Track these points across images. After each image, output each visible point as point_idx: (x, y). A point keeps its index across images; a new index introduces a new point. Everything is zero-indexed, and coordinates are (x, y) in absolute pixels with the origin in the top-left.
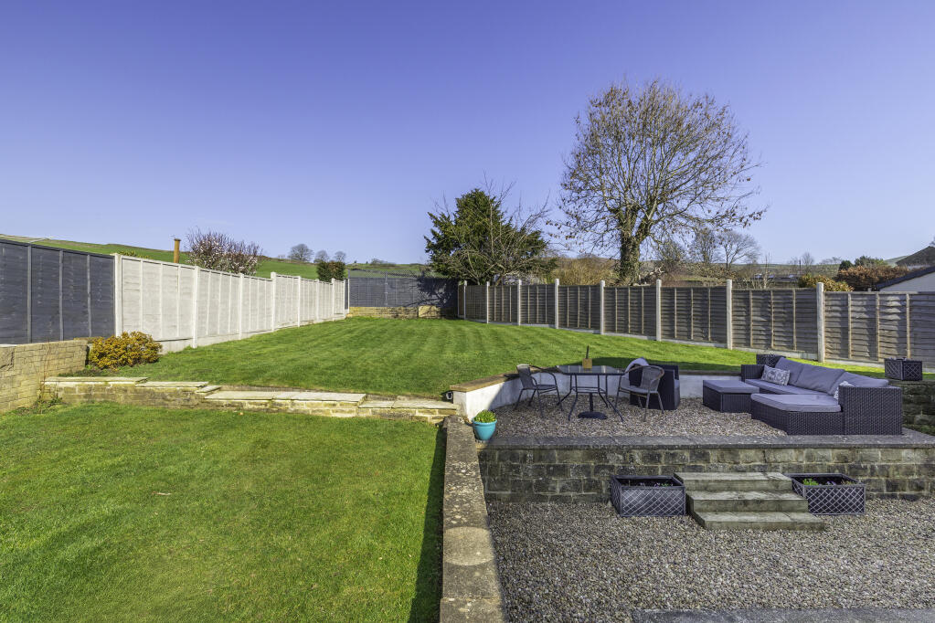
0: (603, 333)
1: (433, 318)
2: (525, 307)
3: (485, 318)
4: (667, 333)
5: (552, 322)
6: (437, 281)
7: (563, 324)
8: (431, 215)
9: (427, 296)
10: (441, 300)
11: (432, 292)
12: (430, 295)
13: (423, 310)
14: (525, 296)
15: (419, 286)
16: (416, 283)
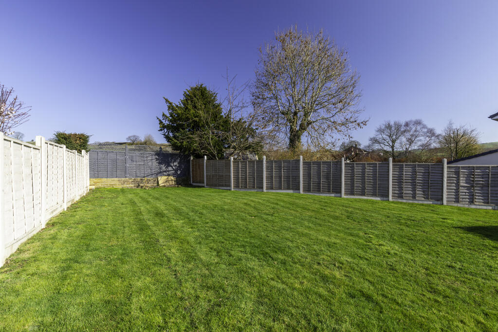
0: (343, 196)
1: (171, 186)
2: (270, 178)
3: (230, 186)
4: (397, 195)
5: (297, 188)
6: (172, 155)
7: (308, 189)
8: (167, 101)
9: (164, 168)
10: (176, 171)
11: (168, 165)
12: (167, 167)
13: (162, 180)
14: (269, 168)
15: (157, 159)
16: (154, 157)
